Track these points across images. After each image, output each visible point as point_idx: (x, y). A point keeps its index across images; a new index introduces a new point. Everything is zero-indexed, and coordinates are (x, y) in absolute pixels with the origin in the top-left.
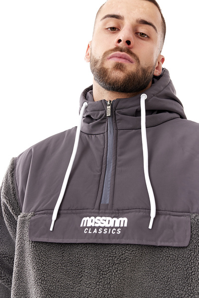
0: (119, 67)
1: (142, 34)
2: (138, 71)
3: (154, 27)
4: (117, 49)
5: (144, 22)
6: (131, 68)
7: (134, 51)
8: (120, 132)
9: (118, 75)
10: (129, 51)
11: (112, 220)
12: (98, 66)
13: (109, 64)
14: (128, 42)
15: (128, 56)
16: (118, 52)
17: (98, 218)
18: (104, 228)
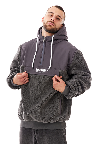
0: (50, 26)
1: (58, 19)
2: (54, 28)
3: (61, 18)
4: (51, 21)
5: (59, 16)
6: (53, 27)
7: (55, 23)
8: (46, 46)
9: (49, 28)
10: (53, 23)
11: (42, 70)
12: (45, 24)
13: (48, 25)
14: (54, 20)
15: (53, 24)
16: (51, 22)
17: (39, 69)
18: (41, 71)
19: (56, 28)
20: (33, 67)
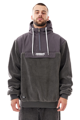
0: (40, 21)
1: (44, 13)
4: (39, 17)
5: (44, 11)
6: (42, 21)
10: (42, 18)
13: (38, 21)
14: (41, 16)
18: (41, 55)
19: (45, 21)
20: (33, 53)
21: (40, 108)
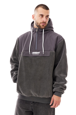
11: (37, 53)
16: (43, 23)
17: (35, 52)
20: (30, 52)
21: (33, 102)
